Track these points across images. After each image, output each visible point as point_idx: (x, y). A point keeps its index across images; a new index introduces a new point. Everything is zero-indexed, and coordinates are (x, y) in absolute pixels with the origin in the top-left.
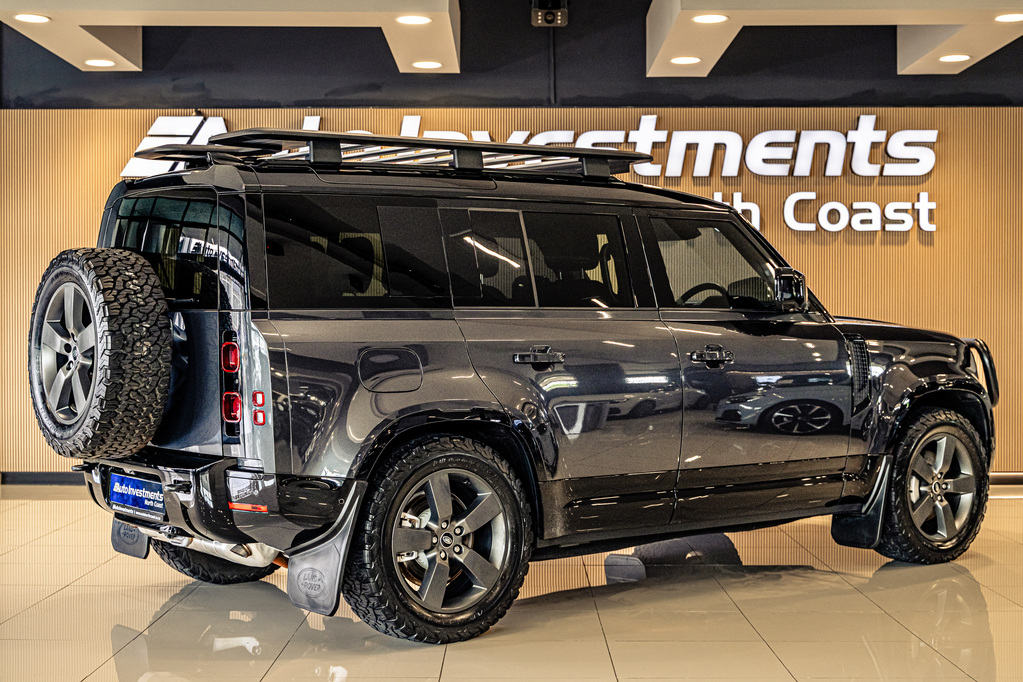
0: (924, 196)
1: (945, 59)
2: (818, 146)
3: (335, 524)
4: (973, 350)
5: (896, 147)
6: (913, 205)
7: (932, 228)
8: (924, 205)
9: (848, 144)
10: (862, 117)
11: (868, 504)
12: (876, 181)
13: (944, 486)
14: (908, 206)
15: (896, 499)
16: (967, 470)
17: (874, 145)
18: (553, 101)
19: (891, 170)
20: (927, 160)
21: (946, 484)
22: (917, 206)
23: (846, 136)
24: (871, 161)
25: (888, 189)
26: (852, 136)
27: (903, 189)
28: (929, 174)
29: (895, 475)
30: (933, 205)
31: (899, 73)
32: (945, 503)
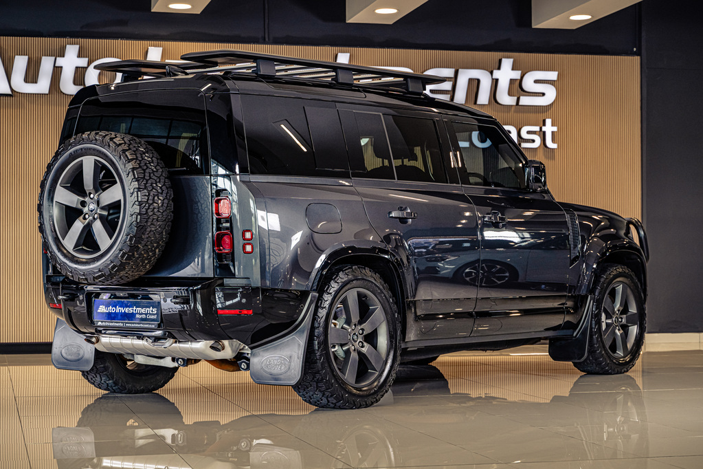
0: (548, 122)
1: (573, 18)
2: (471, 80)
3: (297, 322)
4: (631, 226)
5: (529, 84)
6: (541, 128)
7: (554, 146)
8: (549, 128)
9: (493, 79)
10: (503, 60)
11: (577, 330)
12: (513, 109)
13: (620, 320)
14: (537, 129)
15: (595, 326)
16: (633, 309)
17: (512, 81)
18: (267, 39)
19: (525, 101)
20: (551, 94)
21: (622, 318)
22: (544, 129)
23: (491, 73)
24: (510, 94)
25: (521, 115)
26: (497, 74)
27: (532, 116)
28: (551, 105)
29: (594, 309)
30: (555, 129)
31: (533, 27)
32: (622, 331)
